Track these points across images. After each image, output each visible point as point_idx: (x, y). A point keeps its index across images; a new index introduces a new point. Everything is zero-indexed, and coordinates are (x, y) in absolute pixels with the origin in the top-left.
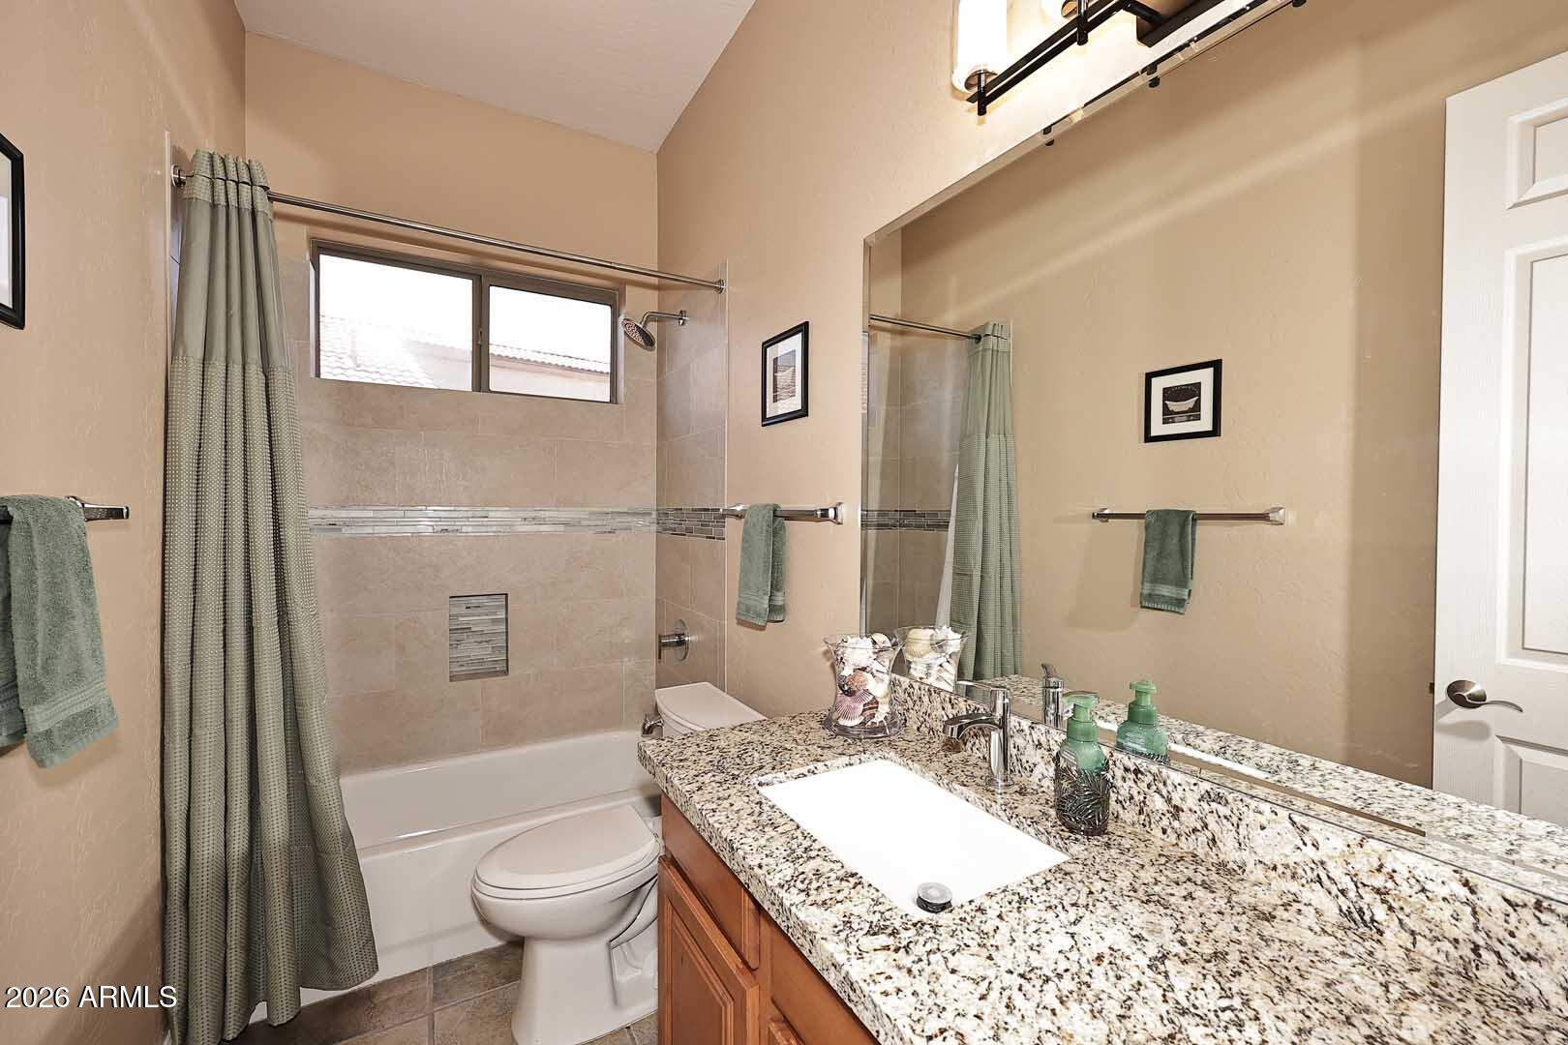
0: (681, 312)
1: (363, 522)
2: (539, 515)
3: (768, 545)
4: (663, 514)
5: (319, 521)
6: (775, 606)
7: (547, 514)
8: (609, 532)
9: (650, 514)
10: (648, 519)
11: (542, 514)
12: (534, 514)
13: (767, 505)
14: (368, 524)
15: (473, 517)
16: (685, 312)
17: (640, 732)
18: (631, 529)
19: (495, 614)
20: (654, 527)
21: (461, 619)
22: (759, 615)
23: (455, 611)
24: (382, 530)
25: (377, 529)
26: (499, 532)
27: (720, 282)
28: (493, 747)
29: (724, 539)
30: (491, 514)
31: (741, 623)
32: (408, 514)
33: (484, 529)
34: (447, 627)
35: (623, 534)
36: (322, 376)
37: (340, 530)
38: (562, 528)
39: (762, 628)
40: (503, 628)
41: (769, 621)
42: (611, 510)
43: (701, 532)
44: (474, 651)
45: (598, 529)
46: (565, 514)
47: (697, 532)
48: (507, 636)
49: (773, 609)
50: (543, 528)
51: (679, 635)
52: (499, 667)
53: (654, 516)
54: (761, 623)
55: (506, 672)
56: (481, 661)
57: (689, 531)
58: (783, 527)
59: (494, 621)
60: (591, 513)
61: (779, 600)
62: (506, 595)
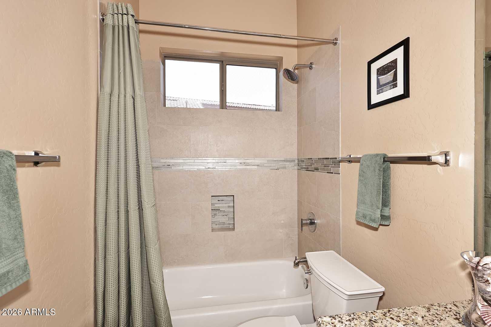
0: (311, 63)
1: (179, 164)
2: (246, 161)
3: (380, 179)
4: (300, 161)
5: (164, 164)
6: (385, 216)
7: (251, 161)
8: (276, 169)
9: (294, 161)
10: (292, 164)
11: (248, 161)
12: (245, 161)
13: (377, 155)
14: (181, 165)
15: (220, 162)
16: (313, 63)
17: (293, 264)
18: (286, 168)
19: (229, 203)
20: (296, 167)
21: (216, 205)
22: (374, 221)
23: (214, 202)
24: (186, 168)
25: (184, 167)
26: (231, 169)
27: (336, 39)
28: (229, 261)
29: (339, 174)
30: (227, 161)
31: (359, 223)
32: (196, 161)
33: (224, 167)
34: (210, 208)
35: (283, 170)
36: (166, 106)
37: (171, 168)
38: (256, 167)
39: (376, 229)
40: (232, 210)
41: (381, 225)
42: (277, 159)
43: (324, 169)
44: (220, 218)
45: (271, 168)
46: (257, 161)
47: (321, 169)
48: (234, 213)
49: (383, 217)
50: (248, 167)
51: (311, 220)
52: (231, 226)
53: (296, 161)
54: (375, 225)
55: (234, 229)
56: (224, 224)
57: (317, 169)
58: (389, 168)
59: (229, 207)
60: (268, 161)
61: (386, 213)
62: (233, 196)
